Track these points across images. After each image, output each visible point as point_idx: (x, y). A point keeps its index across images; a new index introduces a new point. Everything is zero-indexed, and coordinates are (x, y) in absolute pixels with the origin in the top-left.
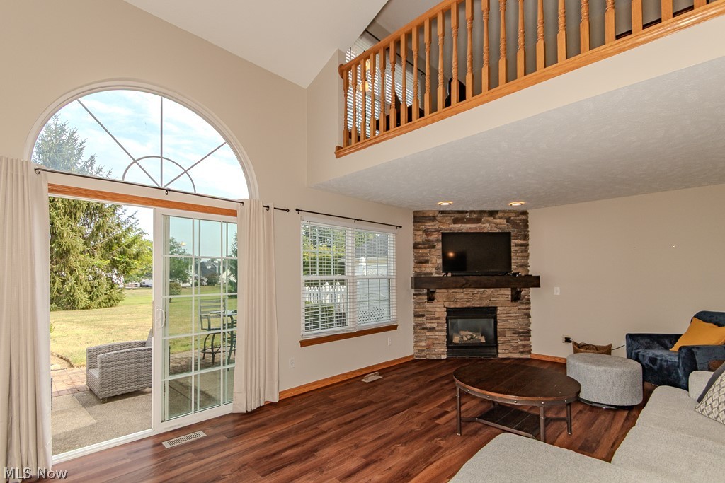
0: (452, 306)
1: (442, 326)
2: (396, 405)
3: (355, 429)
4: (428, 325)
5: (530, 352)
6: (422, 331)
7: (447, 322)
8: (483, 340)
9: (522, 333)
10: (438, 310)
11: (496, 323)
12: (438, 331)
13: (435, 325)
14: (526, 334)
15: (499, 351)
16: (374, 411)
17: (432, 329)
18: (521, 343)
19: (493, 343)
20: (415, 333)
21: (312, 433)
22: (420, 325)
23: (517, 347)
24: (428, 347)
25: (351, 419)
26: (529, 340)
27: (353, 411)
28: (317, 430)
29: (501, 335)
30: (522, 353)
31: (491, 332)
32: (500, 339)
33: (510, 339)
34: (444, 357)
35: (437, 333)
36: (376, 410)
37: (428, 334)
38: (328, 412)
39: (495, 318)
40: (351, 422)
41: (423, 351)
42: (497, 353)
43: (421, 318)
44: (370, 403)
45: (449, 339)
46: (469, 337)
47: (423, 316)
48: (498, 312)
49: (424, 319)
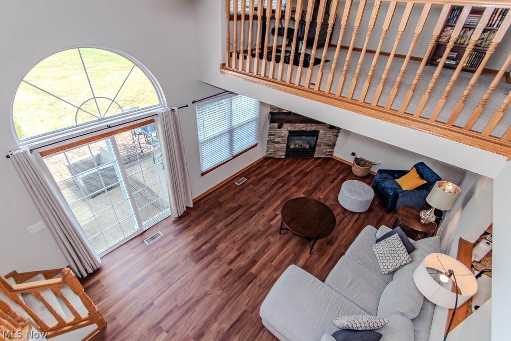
0: (293, 130)
1: (285, 140)
2: (253, 209)
3: (233, 229)
4: (276, 140)
5: (332, 155)
6: (273, 144)
7: (288, 139)
8: (307, 147)
9: (331, 145)
10: (283, 132)
11: (317, 139)
12: (282, 143)
13: (280, 140)
14: (333, 145)
15: (315, 154)
16: (241, 214)
17: (278, 143)
18: (328, 150)
19: (313, 149)
20: (268, 144)
21: (213, 232)
22: (272, 140)
23: (326, 153)
24: (275, 152)
25: (231, 221)
26: (333, 149)
27: (232, 214)
28: (215, 230)
29: (318, 146)
30: (327, 155)
31: (313, 144)
32: (317, 148)
33: (322, 148)
34: (283, 157)
35: (281, 145)
36: (243, 213)
37: (275, 145)
38: (219, 215)
39: (317, 137)
40: (231, 223)
41: (271, 154)
42: (314, 155)
43: (273, 136)
44: (240, 206)
45: (288, 146)
46: (300, 144)
47: (273, 135)
48: (320, 134)
49: (274, 137)
